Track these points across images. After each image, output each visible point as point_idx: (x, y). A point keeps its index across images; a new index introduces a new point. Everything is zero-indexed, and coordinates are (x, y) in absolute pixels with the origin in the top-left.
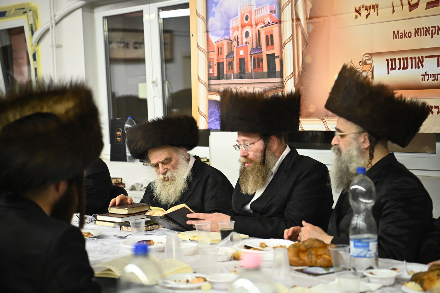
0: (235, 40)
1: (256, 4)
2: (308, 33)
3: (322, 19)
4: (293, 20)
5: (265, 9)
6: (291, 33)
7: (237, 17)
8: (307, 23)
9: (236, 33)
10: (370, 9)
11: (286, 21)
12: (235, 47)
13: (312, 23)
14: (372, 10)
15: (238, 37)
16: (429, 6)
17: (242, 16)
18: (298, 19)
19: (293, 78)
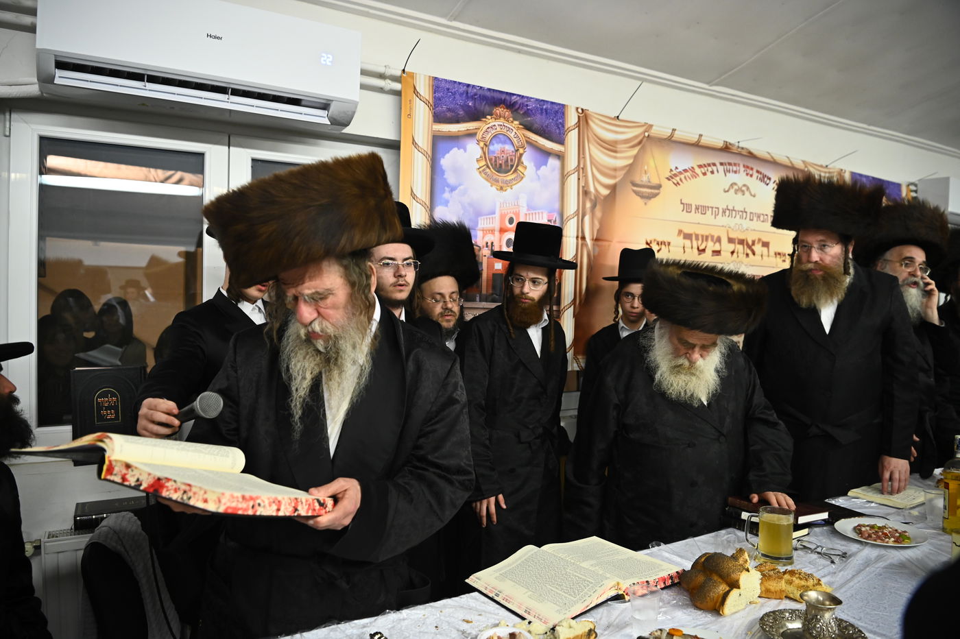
0: (487, 246)
1: (528, 206)
2: (594, 256)
3: (605, 243)
4: (577, 237)
5: (540, 215)
6: (575, 253)
7: (494, 216)
8: (594, 245)
9: (489, 238)
10: (661, 244)
11: (569, 237)
12: (485, 256)
13: (598, 246)
14: (663, 247)
15: (492, 243)
16: (715, 254)
17: (502, 217)
18: (583, 238)
19: (572, 307)
